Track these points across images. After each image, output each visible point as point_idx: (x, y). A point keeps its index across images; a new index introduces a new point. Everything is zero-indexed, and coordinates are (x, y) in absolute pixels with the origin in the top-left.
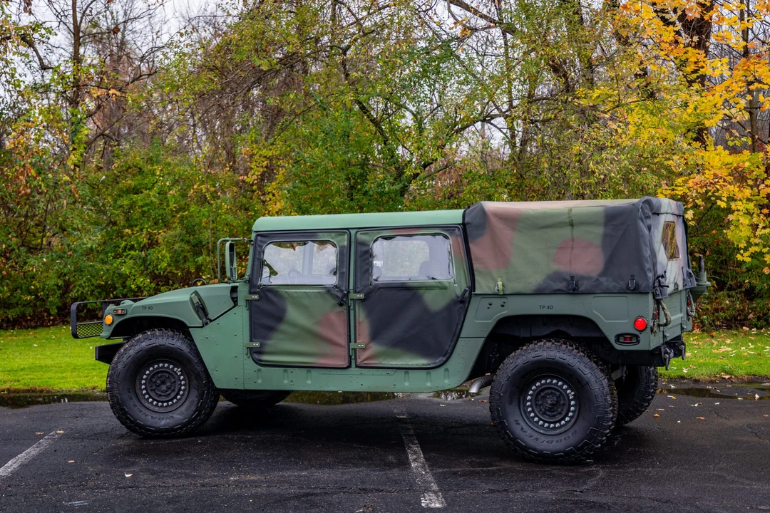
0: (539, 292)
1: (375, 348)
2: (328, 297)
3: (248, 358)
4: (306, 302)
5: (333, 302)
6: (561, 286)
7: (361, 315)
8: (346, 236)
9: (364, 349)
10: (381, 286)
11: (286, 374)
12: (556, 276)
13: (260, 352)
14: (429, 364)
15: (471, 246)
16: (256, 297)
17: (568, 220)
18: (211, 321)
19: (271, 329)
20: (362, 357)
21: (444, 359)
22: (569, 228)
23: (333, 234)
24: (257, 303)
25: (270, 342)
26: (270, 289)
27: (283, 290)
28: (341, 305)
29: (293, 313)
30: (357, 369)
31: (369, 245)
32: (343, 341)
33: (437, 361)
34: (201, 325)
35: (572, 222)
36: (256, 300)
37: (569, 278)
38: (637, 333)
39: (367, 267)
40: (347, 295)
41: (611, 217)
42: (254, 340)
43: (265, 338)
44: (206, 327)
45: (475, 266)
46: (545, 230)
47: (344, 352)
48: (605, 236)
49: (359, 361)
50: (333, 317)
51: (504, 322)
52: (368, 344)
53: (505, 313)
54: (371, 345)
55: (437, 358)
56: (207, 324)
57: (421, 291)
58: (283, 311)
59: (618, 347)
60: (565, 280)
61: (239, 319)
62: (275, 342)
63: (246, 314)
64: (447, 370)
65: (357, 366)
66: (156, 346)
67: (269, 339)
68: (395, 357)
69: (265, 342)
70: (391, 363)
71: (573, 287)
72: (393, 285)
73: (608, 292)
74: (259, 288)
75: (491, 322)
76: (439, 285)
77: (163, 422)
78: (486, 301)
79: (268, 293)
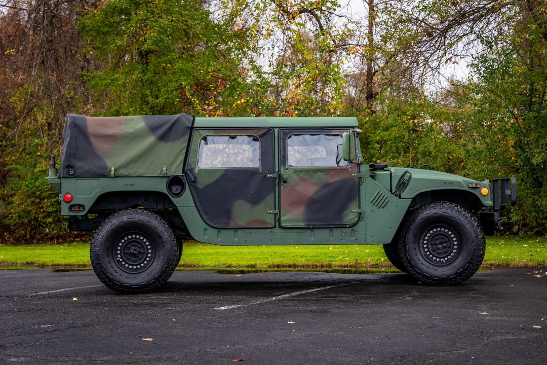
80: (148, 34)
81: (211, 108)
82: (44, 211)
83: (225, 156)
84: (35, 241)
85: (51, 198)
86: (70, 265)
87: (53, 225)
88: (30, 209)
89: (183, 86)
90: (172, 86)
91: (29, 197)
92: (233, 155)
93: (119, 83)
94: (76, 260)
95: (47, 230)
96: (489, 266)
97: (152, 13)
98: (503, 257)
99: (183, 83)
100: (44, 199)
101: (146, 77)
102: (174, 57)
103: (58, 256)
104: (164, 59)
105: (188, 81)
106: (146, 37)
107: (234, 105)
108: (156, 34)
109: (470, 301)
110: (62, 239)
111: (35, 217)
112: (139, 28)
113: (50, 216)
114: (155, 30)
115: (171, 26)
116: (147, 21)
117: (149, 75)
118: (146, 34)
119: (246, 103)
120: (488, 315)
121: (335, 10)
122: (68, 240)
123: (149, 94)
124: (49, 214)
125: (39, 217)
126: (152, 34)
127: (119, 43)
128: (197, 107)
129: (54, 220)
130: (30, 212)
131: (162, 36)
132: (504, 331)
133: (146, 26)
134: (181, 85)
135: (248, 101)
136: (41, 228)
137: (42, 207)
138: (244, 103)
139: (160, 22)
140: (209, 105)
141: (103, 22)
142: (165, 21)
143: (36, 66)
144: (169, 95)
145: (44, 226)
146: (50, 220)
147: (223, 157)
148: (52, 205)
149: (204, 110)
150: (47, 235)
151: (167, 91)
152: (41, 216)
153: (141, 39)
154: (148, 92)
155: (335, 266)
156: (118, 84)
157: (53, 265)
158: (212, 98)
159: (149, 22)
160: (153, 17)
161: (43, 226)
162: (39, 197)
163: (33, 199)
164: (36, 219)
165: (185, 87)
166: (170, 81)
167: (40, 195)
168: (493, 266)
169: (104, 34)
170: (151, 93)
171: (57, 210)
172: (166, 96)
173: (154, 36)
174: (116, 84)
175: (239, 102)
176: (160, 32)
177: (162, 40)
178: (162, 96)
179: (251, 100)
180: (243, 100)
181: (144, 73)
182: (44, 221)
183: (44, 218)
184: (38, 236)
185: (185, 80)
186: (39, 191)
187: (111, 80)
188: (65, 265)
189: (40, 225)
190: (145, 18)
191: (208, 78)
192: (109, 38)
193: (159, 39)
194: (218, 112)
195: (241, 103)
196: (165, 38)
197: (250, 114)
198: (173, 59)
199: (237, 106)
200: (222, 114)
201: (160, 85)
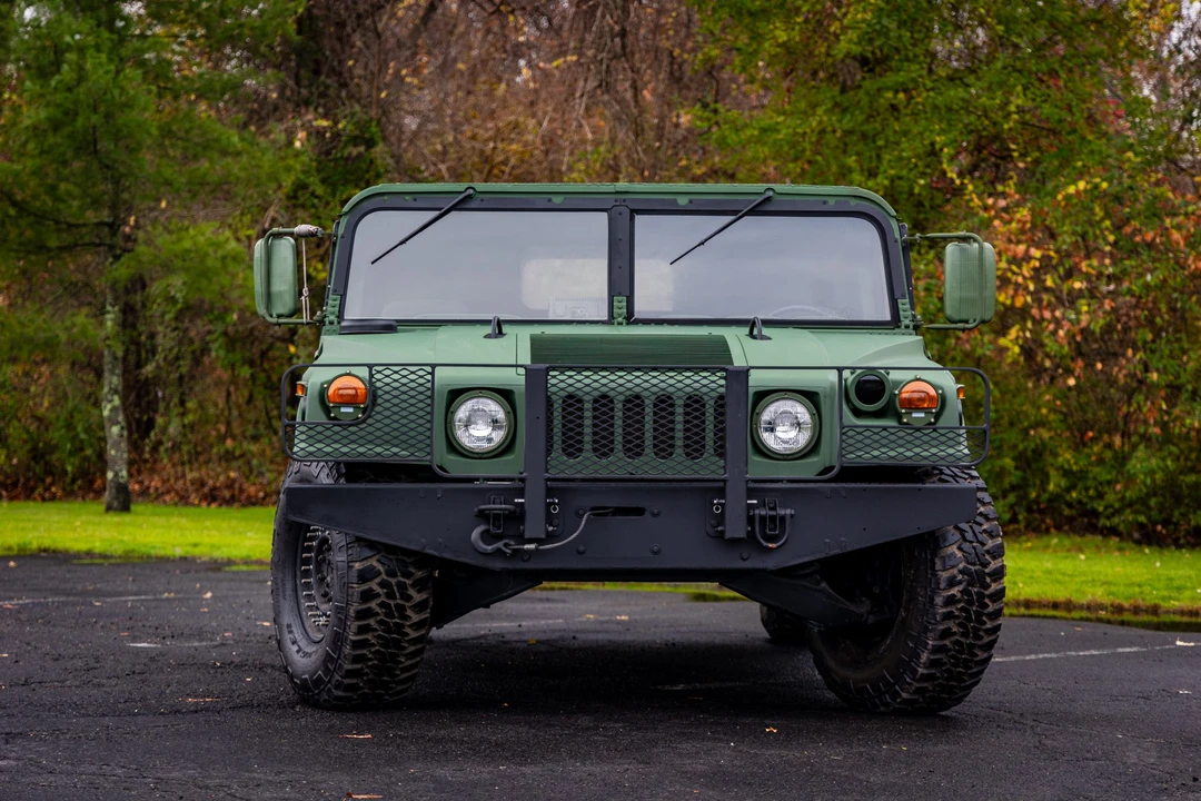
80: (849, 16)
81: (1002, 203)
83: (1029, 325)
89: (938, 147)
90: (907, 149)
92: (1050, 322)
93: (781, 136)
99: (938, 139)
101: (847, 124)
102: (914, 75)
104: (891, 79)
105: (951, 136)
106: (846, 22)
107: (1060, 197)
108: (869, 16)
117: (854, 118)
118: (845, 15)
119: (1091, 191)
123: (854, 165)
126: (860, 16)
127: (782, 37)
128: (972, 200)
131: (885, 21)
134: (933, 144)
138: (1085, 191)
140: (1004, 195)
143: (582, 95)
144: (902, 169)
147: (1023, 329)
149: (986, 208)
151: (900, 159)
153: (832, 29)
154: (851, 161)
156: (775, 141)
158: (1011, 178)
165: (941, 150)
166: (905, 133)
169: (751, 14)
170: (861, 164)
172: (892, 172)
173: (864, 21)
174: (771, 140)
175: (1071, 189)
176: (881, 10)
177: (885, 32)
178: (885, 172)
179: (1105, 185)
180: (1082, 185)
185: (942, 132)
187: (764, 130)
191: (1006, 126)
192: (762, 27)
193: (878, 27)
194: (1018, 216)
195: (1078, 193)
196: (893, 26)
197: (1102, 220)
198: (913, 80)
199: (1068, 198)
200: (1029, 218)
201: (881, 143)
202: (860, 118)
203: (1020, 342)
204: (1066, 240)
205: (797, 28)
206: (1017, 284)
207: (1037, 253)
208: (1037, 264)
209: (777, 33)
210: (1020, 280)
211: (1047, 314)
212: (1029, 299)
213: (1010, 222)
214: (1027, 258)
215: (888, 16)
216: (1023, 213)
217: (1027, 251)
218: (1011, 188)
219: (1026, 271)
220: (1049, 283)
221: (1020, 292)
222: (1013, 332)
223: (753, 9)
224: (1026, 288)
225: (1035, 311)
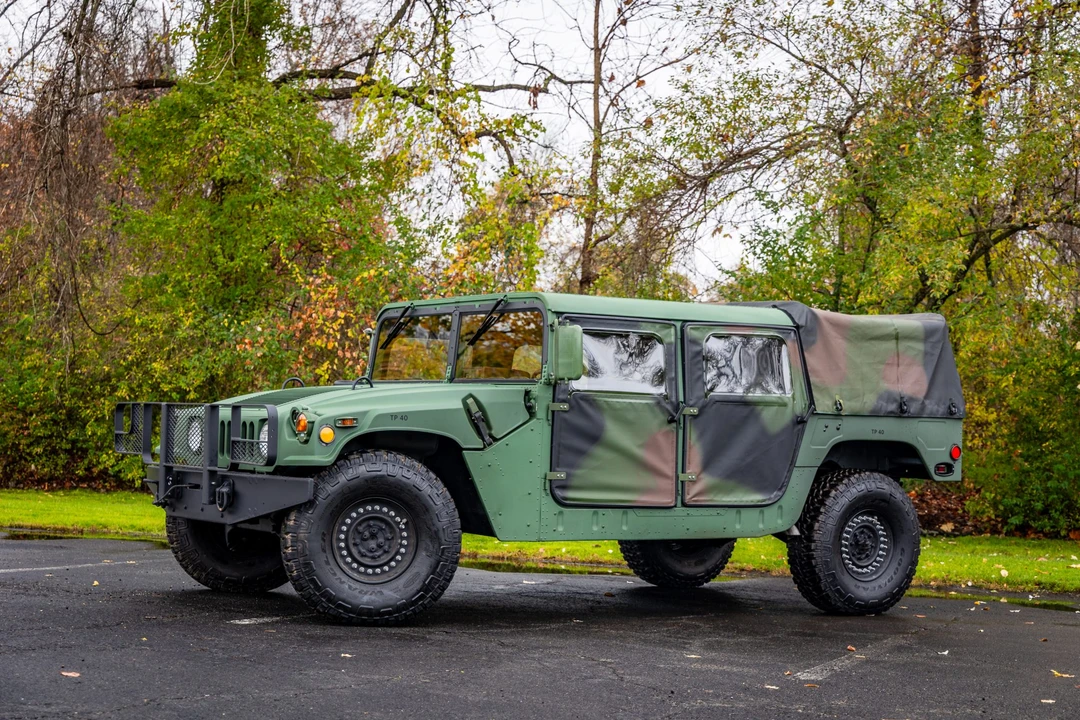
0: (875, 414)
1: (706, 480)
2: (657, 409)
3: (547, 495)
4: (631, 416)
5: (663, 418)
6: (893, 407)
7: (693, 437)
8: (673, 330)
9: (693, 482)
10: (717, 399)
11: (595, 518)
12: (889, 397)
13: (564, 487)
14: (764, 501)
15: (806, 354)
16: (565, 406)
17: (894, 333)
18: (496, 440)
19: (581, 453)
20: (692, 492)
21: (780, 494)
22: (894, 341)
23: (658, 326)
24: (566, 416)
25: (578, 472)
26: (584, 395)
27: (602, 399)
28: (670, 422)
29: (614, 432)
30: (684, 508)
31: (700, 344)
32: (669, 470)
33: (772, 496)
34: (482, 447)
35: (897, 337)
36: (566, 412)
37: (898, 398)
38: (952, 462)
39: (700, 373)
40: (677, 408)
41: (929, 333)
42: (558, 469)
43: (572, 466)
44: (488, 449)
45: (812, 379)
46: (873, 342)
47: (669, 485)
48: (926, 354)
49: (688, 497)
50: (661, 440)
51: (839, 448)
52: (699, 474)
53: (839, 437)
54: (702, 476)
55: (772, 493)
56: (490, 444)
57: (760, 408)
58: (601, 428)
59: (937, 478)
60: (895, 401)
61: (536, 438)
62: (585, 472)
63: (547, 430)
64: (780, 507)
65: (684, 505)
66: (382, 476)
67: (578, 467)
68: (729, 491)
69: (573, 471)
70: (724, 499)
71: (902, 410)
72: (731, 399)
73: (933, 417)
74: (570, 394)
75: (827, 448)
76: (780, 401)
77: (366, 598)
78: (822, 423)
79: (581, 402)
80: (224, 153)
81: (319, 281)
82: (29, 435)
83: (336, 361)
84: (11, 484)
85: (44, 413)
86: (41, 528)
87: (44, 459)
88: (6, 429)
89: (277, 242)
90: (257, 242)
91: (6, 408)
92: (349, 360)
93: (170, 229)
94: (53, 521)
95: (33, 467)
96: (736, 571)
97: (235, 117)
98: (762, 557)
99: (277, 237)
100: (31, 414)
101: (216, 223)
102: (265, 195)
103: (25, 512)
104: (249, 196)
105: (286, 235)
106: (221, 156)
107: (357, 279)
108: (237, 154)
109: (679, 633)
110: (57, 484)
111: (13, 444)
112: (211, 141)
113: (39, 444)
114: (237, 146)
115: (264, 142)
116: (224, 131)
117: (221, 220)
118: (221, 151)
119: (378, 276)
120: (697, 660)
121: (536, 136)
122: (68, 484)
123: (219, 251)
124: (38, 441)
125: (19, 444)
126: (231, 153)
127: (176, 163)
128: (297, 278)
129: (45, 450)
130: (6, 434)
131: (248, 158)
132: (711, 691)
133: (223, 140)
134: (273, 240)
135: (381, 273)
136: (23, 462)
137: (27, 428)
138: (375, 276)
139: (247, 134)
140: (318, 276)
141: (153, 127)
142: (254, 133)
143: (32, 192)
144: (252, 254)
145: (29, 459)
146: (39, 450)
147: (332, 363)
148: (44, 425)
149: (308, 283)
150: (32, 474)
151: (250, 248)
152: (23, 442)
153: (211, 160)
154: (217, 248)
155: (483, 557)
156: (167, 232)
157: (11, 527)
158: (323, 265)
159: (228, 133)
160: (236, 125)
161: (26, 460)
162: (23, 410)
163: (12, 413)
164: (15, 447)
165: (279, 244)
166: (255, 233)
167: (24, 408)
168: (745, 572)
169: (151, 146)
170: (223, 251)
171: (53, 434)
172: (246, 257)
173: (234, 156)
175: (365, 274)
176: (245, 150)
177: (247, 165)
178: (241, 257)
179: (387, 273)
180: (372, 272)
181: (214, 216)
182: (28, 451)
183: (29, 446)
184: (16, 476)
185: (282, 233)
186: (23, 401)
187: (158, 224)
188: (32, 528)
189: (21, 457)
190: (221, 125)
191: (319, 231)
192: (160, 154)
193: (243, 161)
194: (330, 289)
195: (370, 277)
196: (252, 161)
197: (383, 295)
198: (264, 197)
199: (362, 279)
200: (336, 292)
201: (238, 237)
202: (225, 220)
203: (330, 372)
204: (360, 308)
205: (186, 158)
206: (329, 335)
207: (341, 314)
208: (343, 322)
209: (171, 160)
210: (331, 331)
211: (348, 355)
212: (336, 344)
213: (323, 294)
214: (335, 318)
215: (249, 154)
216: (332, 289)
217: (335, 313)
218: (322, 270)
219: (336, 326)
220: (350, 334)
221: (331, 339)
222: (326, 365)
223: (153, 143)
224: (335, 337)
225: (340, 353)
